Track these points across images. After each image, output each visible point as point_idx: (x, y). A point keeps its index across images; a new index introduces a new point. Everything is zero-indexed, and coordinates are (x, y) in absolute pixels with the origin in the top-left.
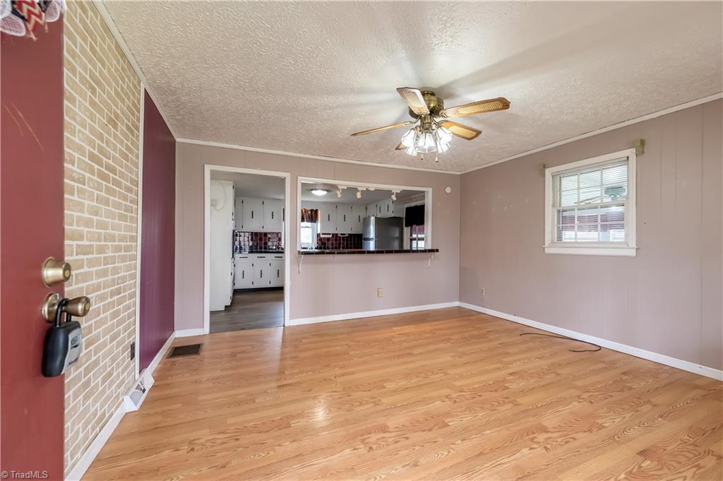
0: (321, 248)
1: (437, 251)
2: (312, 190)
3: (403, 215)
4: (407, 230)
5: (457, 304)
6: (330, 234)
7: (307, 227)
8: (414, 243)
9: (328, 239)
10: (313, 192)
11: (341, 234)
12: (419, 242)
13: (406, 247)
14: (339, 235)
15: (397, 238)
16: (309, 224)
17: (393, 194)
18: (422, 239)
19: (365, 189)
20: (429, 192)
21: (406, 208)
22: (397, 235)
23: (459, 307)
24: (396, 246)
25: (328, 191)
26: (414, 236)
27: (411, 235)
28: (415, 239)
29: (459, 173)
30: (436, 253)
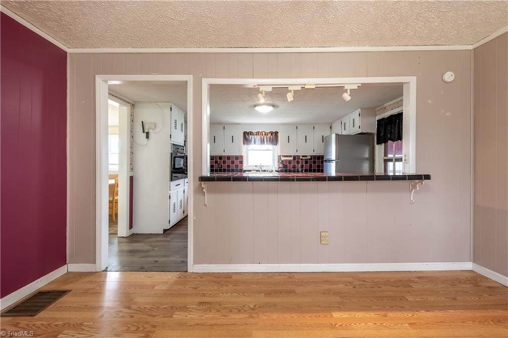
0: (282, 171)
1: (428, 177)
2: (255, 106)
3: (374, 130)
4: (379, 149)
5: (469, 266)
6: (291, 156)
7: (268, 150)
8: (390, 165)
9: (290, 162)
10: (257, 108)
11: (303, 156)
12: (397, 164)
13: (379, 170)
14: (301, 157)
15: (367, 159)
16: (270, 147)
17: (346, 91)
18: (400, 160)
19: (299, 88)
20: (411, 83)
21: (378, 121)
22: (367, 155)
23: (472, 271)
24: (365, 169)
25: (273, 106)
26: (390, 156)
27: (386, 155)
28: (391, 160)
29: (471, 47)
30: (425, 182)
